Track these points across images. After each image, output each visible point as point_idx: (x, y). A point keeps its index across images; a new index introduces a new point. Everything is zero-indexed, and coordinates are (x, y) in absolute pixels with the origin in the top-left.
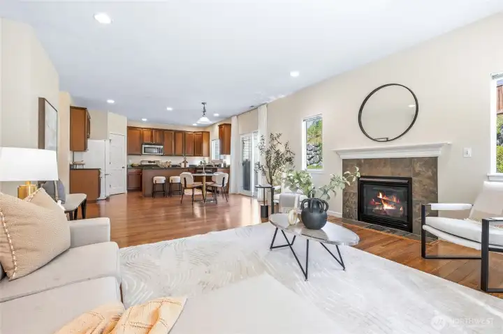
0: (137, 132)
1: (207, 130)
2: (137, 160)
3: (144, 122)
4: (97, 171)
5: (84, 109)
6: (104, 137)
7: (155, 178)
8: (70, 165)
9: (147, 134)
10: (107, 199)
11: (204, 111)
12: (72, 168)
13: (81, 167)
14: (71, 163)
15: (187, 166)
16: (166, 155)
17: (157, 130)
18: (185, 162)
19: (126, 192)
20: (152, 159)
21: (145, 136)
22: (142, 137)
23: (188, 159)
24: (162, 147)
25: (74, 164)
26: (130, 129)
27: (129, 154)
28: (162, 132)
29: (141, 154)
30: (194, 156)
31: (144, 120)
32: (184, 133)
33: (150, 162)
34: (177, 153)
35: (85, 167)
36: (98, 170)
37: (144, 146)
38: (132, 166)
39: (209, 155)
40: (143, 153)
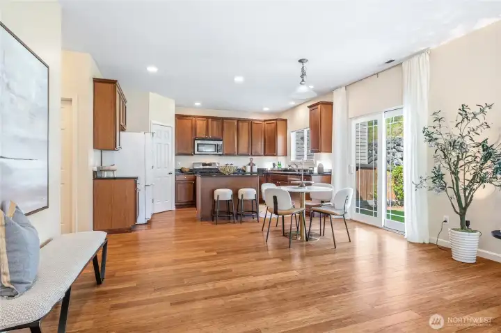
0: (188, 123)
1: (284, 117)
2: (187, 163)
3: (197, 108)
4: (133, 181)
5: (114, 82)
6: (144, 127)
7: (218, 192)
8: (95, 173)
9: (201, 124)
10: (149, 223)
11: (303, 75)
12: (97, 177)
13: (111, 175)
14: (96, 169)
15: (255, 170)
16: (227, 155)
17: (214, 118)
18: (252, 165)
19: (174, 208)
20: (207, 160)
21: (198, 126)
22: (194, 129)
23: (256, 160)
24: (221, 143)
25: (101, 170)
26: (179, 117)
27: (179, 154)
28: (221, 120)
29: (192, 154)
30: (265, 155)
31: (198, 104)
32: (251, 123)
33: (204, 164)
34: (240, 152)
35: (117, 175)
36: (135, 179)
37: (197, 142)
38: (181, 171)
39: (285, 154)
40: (196, 152)
